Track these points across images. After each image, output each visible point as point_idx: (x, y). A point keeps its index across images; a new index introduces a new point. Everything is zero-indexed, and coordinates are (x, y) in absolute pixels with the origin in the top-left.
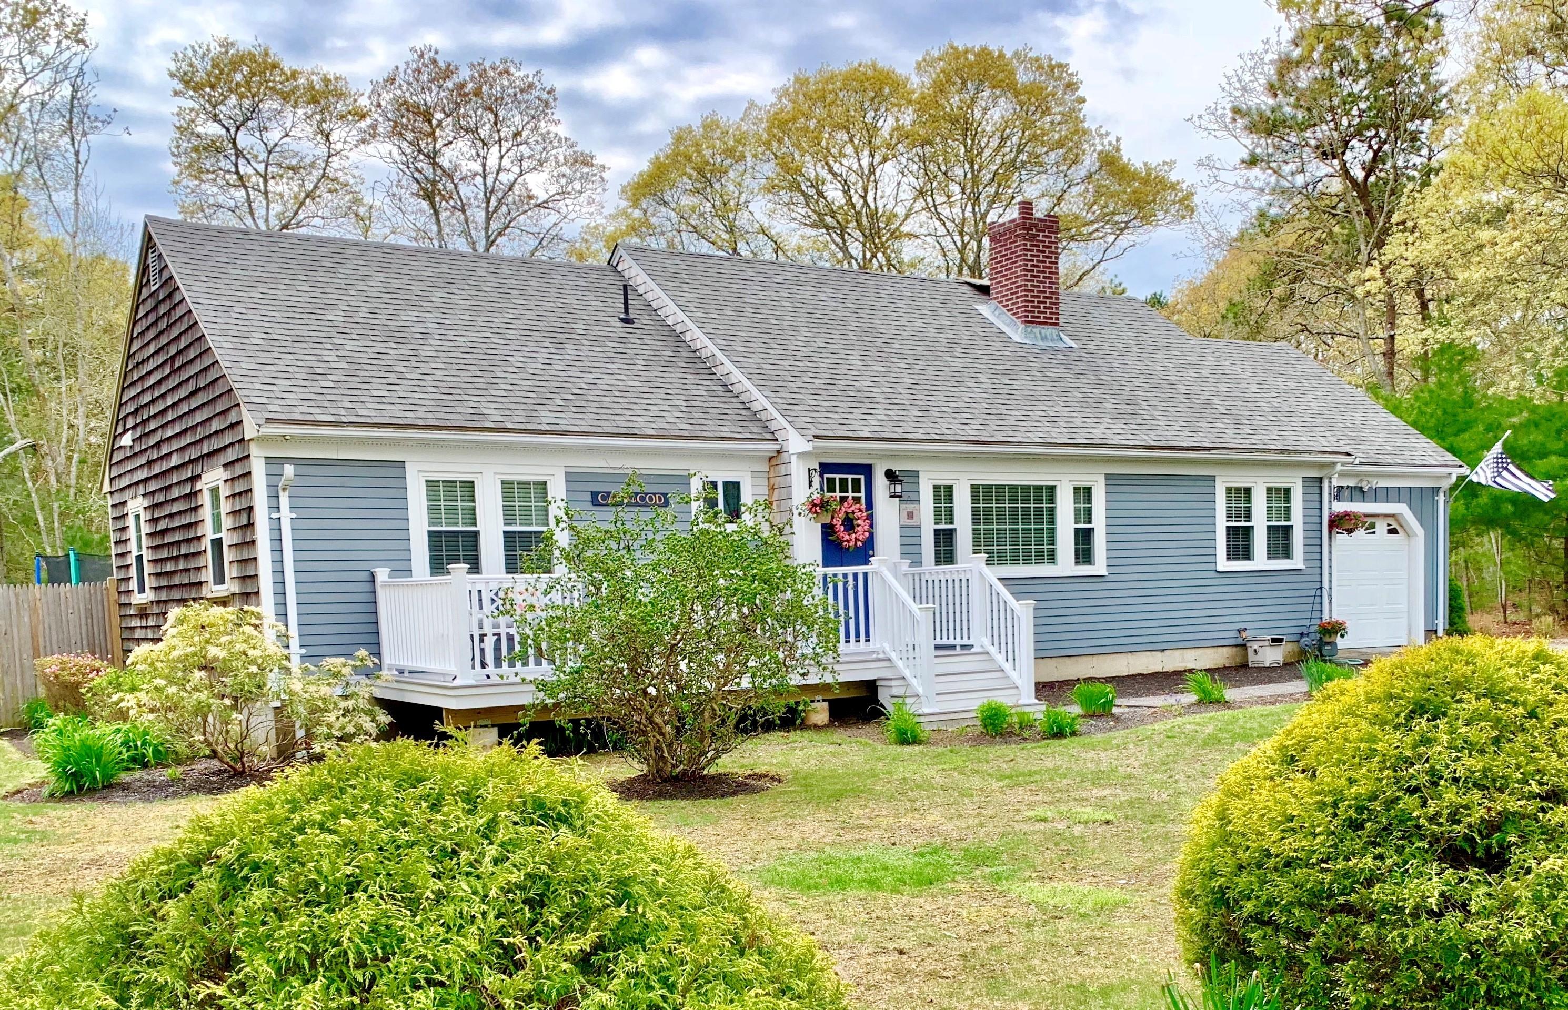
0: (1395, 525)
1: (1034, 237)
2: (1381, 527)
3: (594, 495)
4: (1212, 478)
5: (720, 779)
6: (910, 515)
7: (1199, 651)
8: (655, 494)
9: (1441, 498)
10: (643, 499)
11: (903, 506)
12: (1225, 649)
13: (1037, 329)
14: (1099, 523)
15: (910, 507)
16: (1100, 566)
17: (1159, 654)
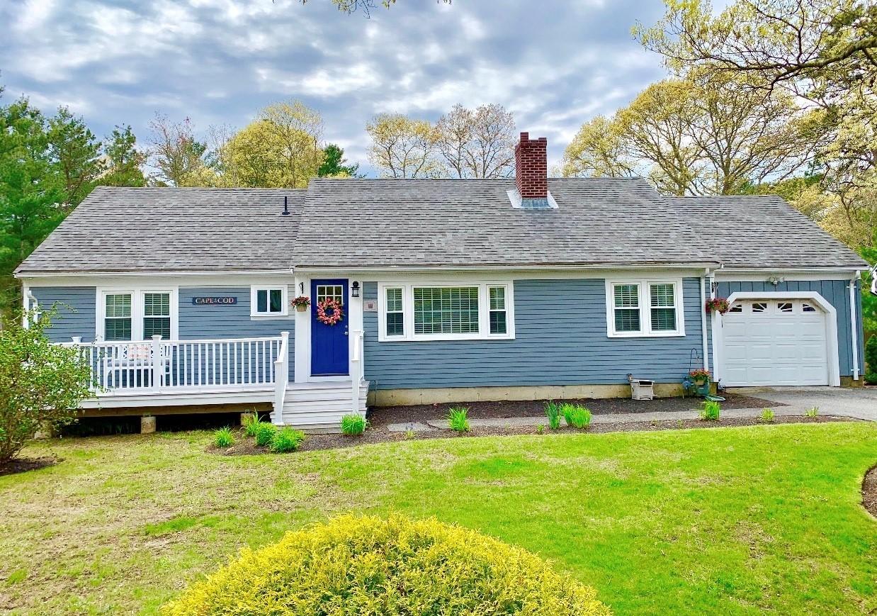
0: (810, 305)
1: (529, 151)
2: (798, 308)
3: (194, 299)
4: (603, 281)
5: (17, 461)
6: (371, 306)
7: (594, 387)
8: (228, 298)
9: (852, 288)
10: (221, 300)
11: (365, 302)
12: (617, 387)
13: (531, 201)
14: (510, 309)
15: (371, 302)
16: (510, 333)
17: (561, 388)
